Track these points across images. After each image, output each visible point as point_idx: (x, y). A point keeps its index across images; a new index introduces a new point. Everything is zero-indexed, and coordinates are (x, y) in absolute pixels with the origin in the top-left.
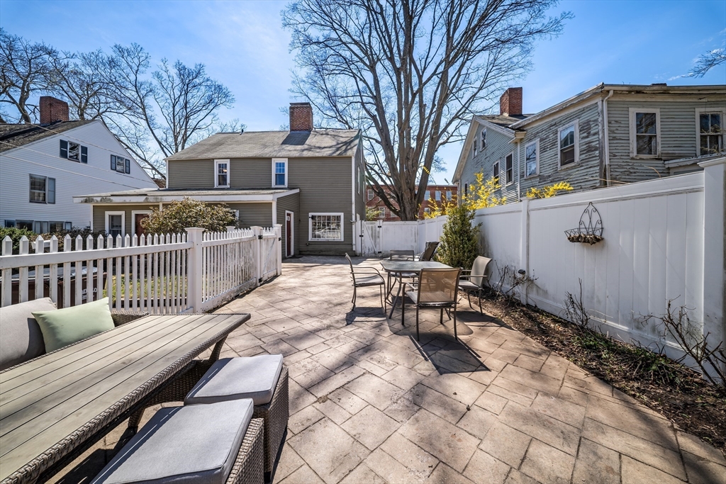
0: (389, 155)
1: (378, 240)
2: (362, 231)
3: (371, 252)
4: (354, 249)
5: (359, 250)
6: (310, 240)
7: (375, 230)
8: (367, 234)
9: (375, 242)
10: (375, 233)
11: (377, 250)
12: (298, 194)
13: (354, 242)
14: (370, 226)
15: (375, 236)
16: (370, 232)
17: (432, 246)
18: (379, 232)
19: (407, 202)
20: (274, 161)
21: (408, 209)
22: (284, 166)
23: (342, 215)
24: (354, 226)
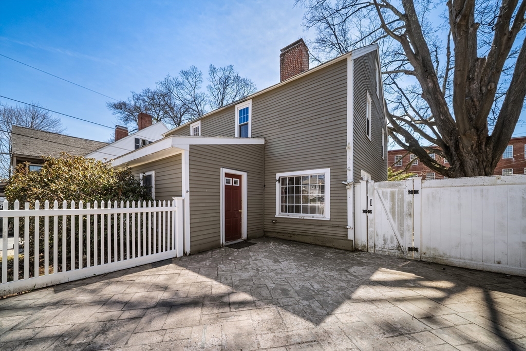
0: (430, 85)
1: (408, 222)
2: (369, 202)
3: (389, 245)
4: (350, 236)
5: (361, 240)
6: (277, 215)
7: (402, 200)
8: (381, 209)
9: (401, 225)
10: (402, 206)
11: (406, 244)
12: (263, 148)
13: (350, 223)
14: (389, 190)
15: (401, 214)
16: (388, 204)
18: (411, 204)
19: (468, 152)
20: (238, 109)
22: (247, 113)
23: (327, 172)
24: (350, 193)
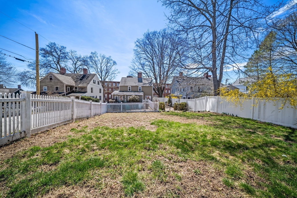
17: (166, 102)
20: (139, 87)
21: (160, 94)
23: (151, 96)
